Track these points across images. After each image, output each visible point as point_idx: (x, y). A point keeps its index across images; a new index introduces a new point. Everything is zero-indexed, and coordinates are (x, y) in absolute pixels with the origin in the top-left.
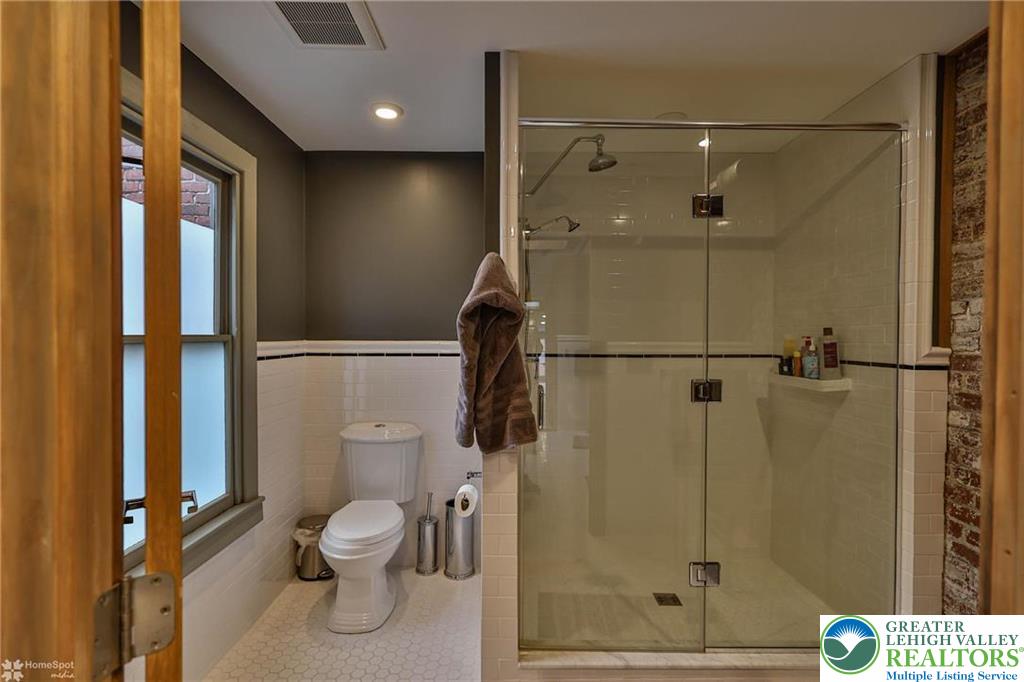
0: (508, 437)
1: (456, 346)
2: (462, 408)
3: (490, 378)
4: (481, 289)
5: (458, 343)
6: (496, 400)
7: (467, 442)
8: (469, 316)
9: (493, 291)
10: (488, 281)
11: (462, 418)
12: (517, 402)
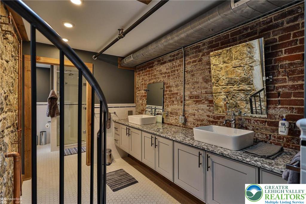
0: (55, 115)
1: (47, 103)
2: (48, 111)
3: (52, 107)
4: (51, 95)
5: (48, 103)
6: (53, 110)
7: (49, 116)
8: (49, 99)
9: (53, 95)
10: (52, 94)
11: (48, 113)
12: (57, 110)
